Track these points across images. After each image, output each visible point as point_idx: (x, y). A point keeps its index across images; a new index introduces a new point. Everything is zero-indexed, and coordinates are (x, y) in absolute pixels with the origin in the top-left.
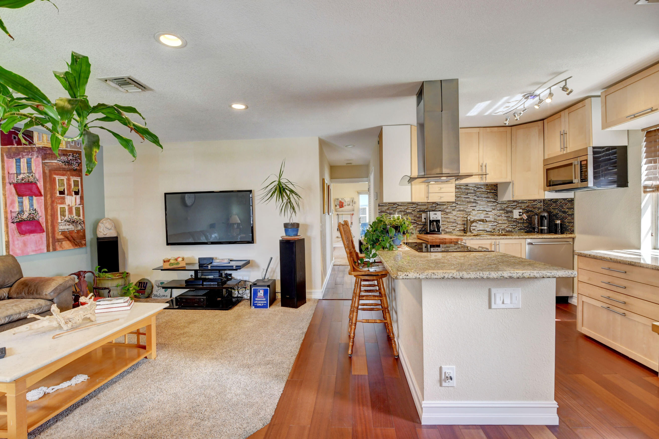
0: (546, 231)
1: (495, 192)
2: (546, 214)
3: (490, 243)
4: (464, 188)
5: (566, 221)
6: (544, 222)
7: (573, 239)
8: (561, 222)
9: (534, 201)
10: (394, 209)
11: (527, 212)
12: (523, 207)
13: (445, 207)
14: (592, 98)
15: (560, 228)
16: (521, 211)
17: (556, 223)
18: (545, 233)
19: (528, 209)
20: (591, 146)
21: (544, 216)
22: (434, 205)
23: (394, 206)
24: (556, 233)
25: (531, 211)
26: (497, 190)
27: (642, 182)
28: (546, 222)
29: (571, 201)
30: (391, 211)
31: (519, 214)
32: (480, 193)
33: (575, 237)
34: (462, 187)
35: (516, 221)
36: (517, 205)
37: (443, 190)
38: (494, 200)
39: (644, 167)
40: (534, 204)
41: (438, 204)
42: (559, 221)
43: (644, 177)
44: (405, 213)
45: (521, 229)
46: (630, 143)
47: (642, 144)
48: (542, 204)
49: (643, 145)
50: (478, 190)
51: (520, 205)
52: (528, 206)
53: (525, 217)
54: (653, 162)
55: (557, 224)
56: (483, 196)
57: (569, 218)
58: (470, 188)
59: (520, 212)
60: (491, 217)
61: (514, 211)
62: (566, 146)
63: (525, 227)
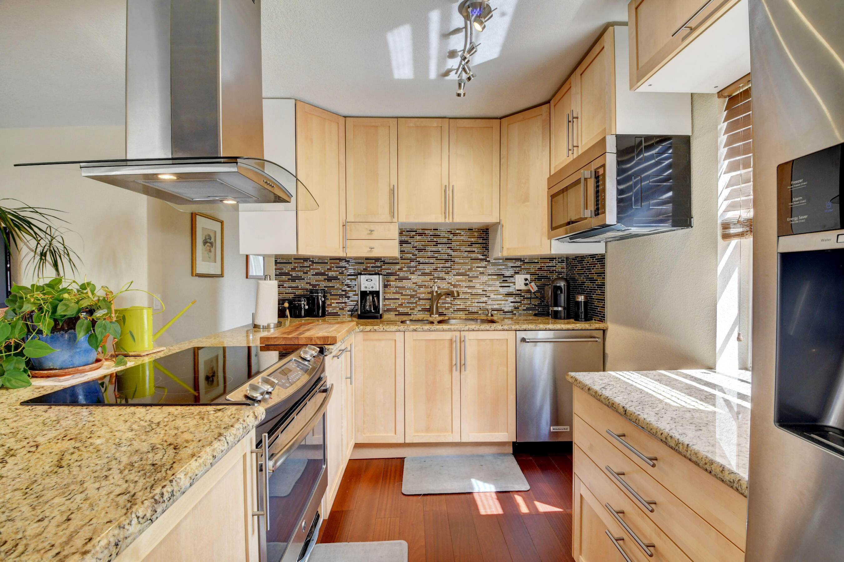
0: (563, 315)
1: (484, 242)
2: (562, 284)
3: (449, 338)
4: (431, 234)
5: (594, 296)
6: (560, 297)
7: (604, 331)
8: (586, 298)
9: (552, 259)
10: (305, 269)
11: (539, 279)
12: (533, 271)
13: (398, 267)
14: (616, 27)
15: (583, 310)
16: (528, 277)
17: (578, 300)
18: (561, 319)
19: (541, 273)
20: (613, 133)
21: (560, 288)
22: (378, 264)
23: (306, 264)
24: (577, 319)
25: (546, 277)
26: (487, 239)
27: (720, 212)
28: (562, 298)
29: (601, 259)
30: (300, 274)
31: (524, 282)
32: (458, 243)
33: (607, 329)
34: (426, 232)
35: (519, 293)
36: (523, 267)
37: (375, 235)
38: (483, 257)
39: (724, 179)
40: (550, 265)
41: (384, 263)
42: (583, 297)
43: (722, 204)
44: (326, 277)
45: (528, 309)
46: (696, 129)
47: (719, 127)
48: (564, 265)
49: (721, 129)
50: (455, 238)
51: (526, 266)
52: (540, 269)
53: (534, 287)
54: (741, 166)
55: (578, 302)
56: (463, 248)
57: (599, 292)
58: (443, 234)
59: (526, 280)
60: (478, 286)
61: (517, 276)
62: (575, 144)
63: (535, 305)
